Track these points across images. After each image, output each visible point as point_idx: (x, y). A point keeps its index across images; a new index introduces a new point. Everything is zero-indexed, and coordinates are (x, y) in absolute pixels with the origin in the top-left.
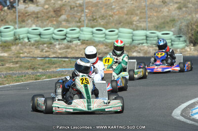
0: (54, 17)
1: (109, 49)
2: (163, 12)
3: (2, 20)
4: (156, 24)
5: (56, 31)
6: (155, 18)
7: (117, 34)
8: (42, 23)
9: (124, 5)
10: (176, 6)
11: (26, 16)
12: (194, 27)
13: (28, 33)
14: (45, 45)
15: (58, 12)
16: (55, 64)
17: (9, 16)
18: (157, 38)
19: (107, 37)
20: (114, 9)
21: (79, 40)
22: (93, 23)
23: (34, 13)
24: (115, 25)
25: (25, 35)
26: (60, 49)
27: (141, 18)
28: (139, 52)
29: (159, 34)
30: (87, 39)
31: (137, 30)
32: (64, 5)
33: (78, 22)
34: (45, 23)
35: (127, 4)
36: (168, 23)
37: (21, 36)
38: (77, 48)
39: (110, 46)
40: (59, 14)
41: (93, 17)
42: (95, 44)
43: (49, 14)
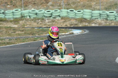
0: (44, 3)
1: (78, 22)
3: (14, 6)
4: (106, 7)
5: (46, 12)
6: (105, 3)
7: (82, 13)
8: (38, 7)
11: (28, 3)
13: (29, 13)
14: (40, 20)
16: (45, 31)
17: (17, 3)
18: (106, 15)
19: (76, 14)
21: (60, 17)
22: (68, 7)
23: (32, 1)
24: (81, 8)
25: (27, 14)
26: (48, 22)
27: (96, 3)
28: (96, 24)
29: (108, 12)
30: (64, 16)
31: (94, 10)
33: (59, 6)
34: (39, 7)
36: (113, 6)
37: (25, 15)
38: (59, 22)
39: (78, 20)
40: (48, 2)
41: (68, 3)
42: (69, 19)
43: (42, 1)
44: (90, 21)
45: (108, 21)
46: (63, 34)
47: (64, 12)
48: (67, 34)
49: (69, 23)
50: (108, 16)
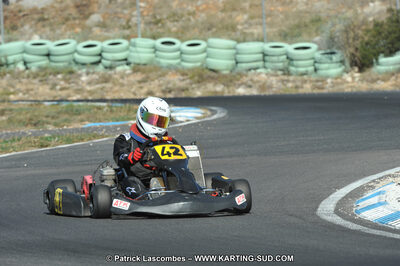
0: (75, 19)
1: (188, 81)
2: (297, 3)
4: (284, 28)
5: (80, 47)
6: (282, 17)
7: (205, 51)
8: (53, 30)
11: (19, 18)
12: (360, 33)
13: (25, 51)
14: (60, 76)
15: (83, 9)
16: (80, 114)
18: (284, 57)
19: (184, 56)
21: (128, 64)
22: (156, 30)
23: (34, 10)
24: (201, 32)
25: (18, 57)
26: (89, 83)
27: (252, 18)
28: (250, 87)
29: (289, 48)
30: (143, 62)
31: (244, 41)
33: (124, 28)
34: (58, 32)
36: (306, 26)
37: (11, 59)
38: (125, 81)
39: (190, 75)
40: (87, 13)
41: (154, 16)
42: (159, 73)
43: (67, 12)
44: (232, 78)
45: (291, 78)
47: (142, 49)
49: (160, 86)
50: (292, 60)
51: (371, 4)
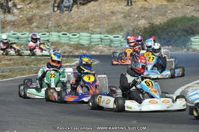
0: (27, 24)
1: (72, 49)
2: (112, 20)
4: (108, 29)
6: (106, 25)
7: (78, 37)
8: (19, 29)
9: (81, 15)
10: (122, 15)
11: (5, 24)
12: (138, 32)
13: (9, 37)
14: (23, 46)
15: (30, 20)
16: (41, 61)
18: (109, 40)
19: (71, 39)
20: (74, 17)
21: (49, 42)
22: (58, 29)
23: (11, 21)
24: (76, 30)
27: (95, 25)
28: (96, 51)
29: (111, 37)
30: (55, 41)
31: (93, 34)
32: (35, 15)
33: (46, 28)
34: (20, 29)
35: (84, 14)
36: (116, 28)
39: (73, 46)
41: (57, 24)
42: (61, 46)
43: (24, 22)
44: (89, 48)
45: (112, 48)
46: (68, 64)
47: (54, 37)
48: (72, 64)
50: (112, 41)
51: (141, 21)
